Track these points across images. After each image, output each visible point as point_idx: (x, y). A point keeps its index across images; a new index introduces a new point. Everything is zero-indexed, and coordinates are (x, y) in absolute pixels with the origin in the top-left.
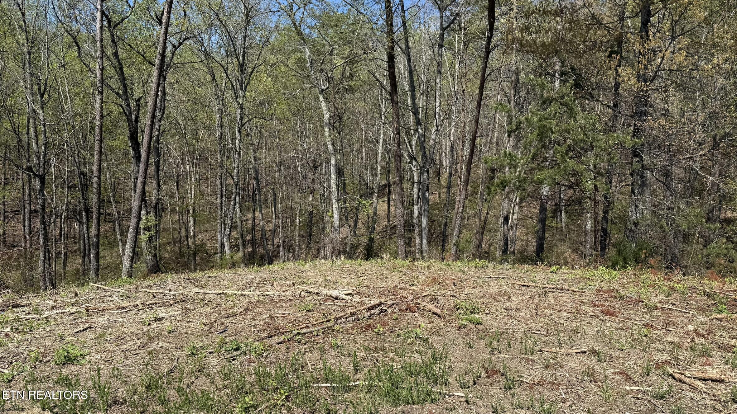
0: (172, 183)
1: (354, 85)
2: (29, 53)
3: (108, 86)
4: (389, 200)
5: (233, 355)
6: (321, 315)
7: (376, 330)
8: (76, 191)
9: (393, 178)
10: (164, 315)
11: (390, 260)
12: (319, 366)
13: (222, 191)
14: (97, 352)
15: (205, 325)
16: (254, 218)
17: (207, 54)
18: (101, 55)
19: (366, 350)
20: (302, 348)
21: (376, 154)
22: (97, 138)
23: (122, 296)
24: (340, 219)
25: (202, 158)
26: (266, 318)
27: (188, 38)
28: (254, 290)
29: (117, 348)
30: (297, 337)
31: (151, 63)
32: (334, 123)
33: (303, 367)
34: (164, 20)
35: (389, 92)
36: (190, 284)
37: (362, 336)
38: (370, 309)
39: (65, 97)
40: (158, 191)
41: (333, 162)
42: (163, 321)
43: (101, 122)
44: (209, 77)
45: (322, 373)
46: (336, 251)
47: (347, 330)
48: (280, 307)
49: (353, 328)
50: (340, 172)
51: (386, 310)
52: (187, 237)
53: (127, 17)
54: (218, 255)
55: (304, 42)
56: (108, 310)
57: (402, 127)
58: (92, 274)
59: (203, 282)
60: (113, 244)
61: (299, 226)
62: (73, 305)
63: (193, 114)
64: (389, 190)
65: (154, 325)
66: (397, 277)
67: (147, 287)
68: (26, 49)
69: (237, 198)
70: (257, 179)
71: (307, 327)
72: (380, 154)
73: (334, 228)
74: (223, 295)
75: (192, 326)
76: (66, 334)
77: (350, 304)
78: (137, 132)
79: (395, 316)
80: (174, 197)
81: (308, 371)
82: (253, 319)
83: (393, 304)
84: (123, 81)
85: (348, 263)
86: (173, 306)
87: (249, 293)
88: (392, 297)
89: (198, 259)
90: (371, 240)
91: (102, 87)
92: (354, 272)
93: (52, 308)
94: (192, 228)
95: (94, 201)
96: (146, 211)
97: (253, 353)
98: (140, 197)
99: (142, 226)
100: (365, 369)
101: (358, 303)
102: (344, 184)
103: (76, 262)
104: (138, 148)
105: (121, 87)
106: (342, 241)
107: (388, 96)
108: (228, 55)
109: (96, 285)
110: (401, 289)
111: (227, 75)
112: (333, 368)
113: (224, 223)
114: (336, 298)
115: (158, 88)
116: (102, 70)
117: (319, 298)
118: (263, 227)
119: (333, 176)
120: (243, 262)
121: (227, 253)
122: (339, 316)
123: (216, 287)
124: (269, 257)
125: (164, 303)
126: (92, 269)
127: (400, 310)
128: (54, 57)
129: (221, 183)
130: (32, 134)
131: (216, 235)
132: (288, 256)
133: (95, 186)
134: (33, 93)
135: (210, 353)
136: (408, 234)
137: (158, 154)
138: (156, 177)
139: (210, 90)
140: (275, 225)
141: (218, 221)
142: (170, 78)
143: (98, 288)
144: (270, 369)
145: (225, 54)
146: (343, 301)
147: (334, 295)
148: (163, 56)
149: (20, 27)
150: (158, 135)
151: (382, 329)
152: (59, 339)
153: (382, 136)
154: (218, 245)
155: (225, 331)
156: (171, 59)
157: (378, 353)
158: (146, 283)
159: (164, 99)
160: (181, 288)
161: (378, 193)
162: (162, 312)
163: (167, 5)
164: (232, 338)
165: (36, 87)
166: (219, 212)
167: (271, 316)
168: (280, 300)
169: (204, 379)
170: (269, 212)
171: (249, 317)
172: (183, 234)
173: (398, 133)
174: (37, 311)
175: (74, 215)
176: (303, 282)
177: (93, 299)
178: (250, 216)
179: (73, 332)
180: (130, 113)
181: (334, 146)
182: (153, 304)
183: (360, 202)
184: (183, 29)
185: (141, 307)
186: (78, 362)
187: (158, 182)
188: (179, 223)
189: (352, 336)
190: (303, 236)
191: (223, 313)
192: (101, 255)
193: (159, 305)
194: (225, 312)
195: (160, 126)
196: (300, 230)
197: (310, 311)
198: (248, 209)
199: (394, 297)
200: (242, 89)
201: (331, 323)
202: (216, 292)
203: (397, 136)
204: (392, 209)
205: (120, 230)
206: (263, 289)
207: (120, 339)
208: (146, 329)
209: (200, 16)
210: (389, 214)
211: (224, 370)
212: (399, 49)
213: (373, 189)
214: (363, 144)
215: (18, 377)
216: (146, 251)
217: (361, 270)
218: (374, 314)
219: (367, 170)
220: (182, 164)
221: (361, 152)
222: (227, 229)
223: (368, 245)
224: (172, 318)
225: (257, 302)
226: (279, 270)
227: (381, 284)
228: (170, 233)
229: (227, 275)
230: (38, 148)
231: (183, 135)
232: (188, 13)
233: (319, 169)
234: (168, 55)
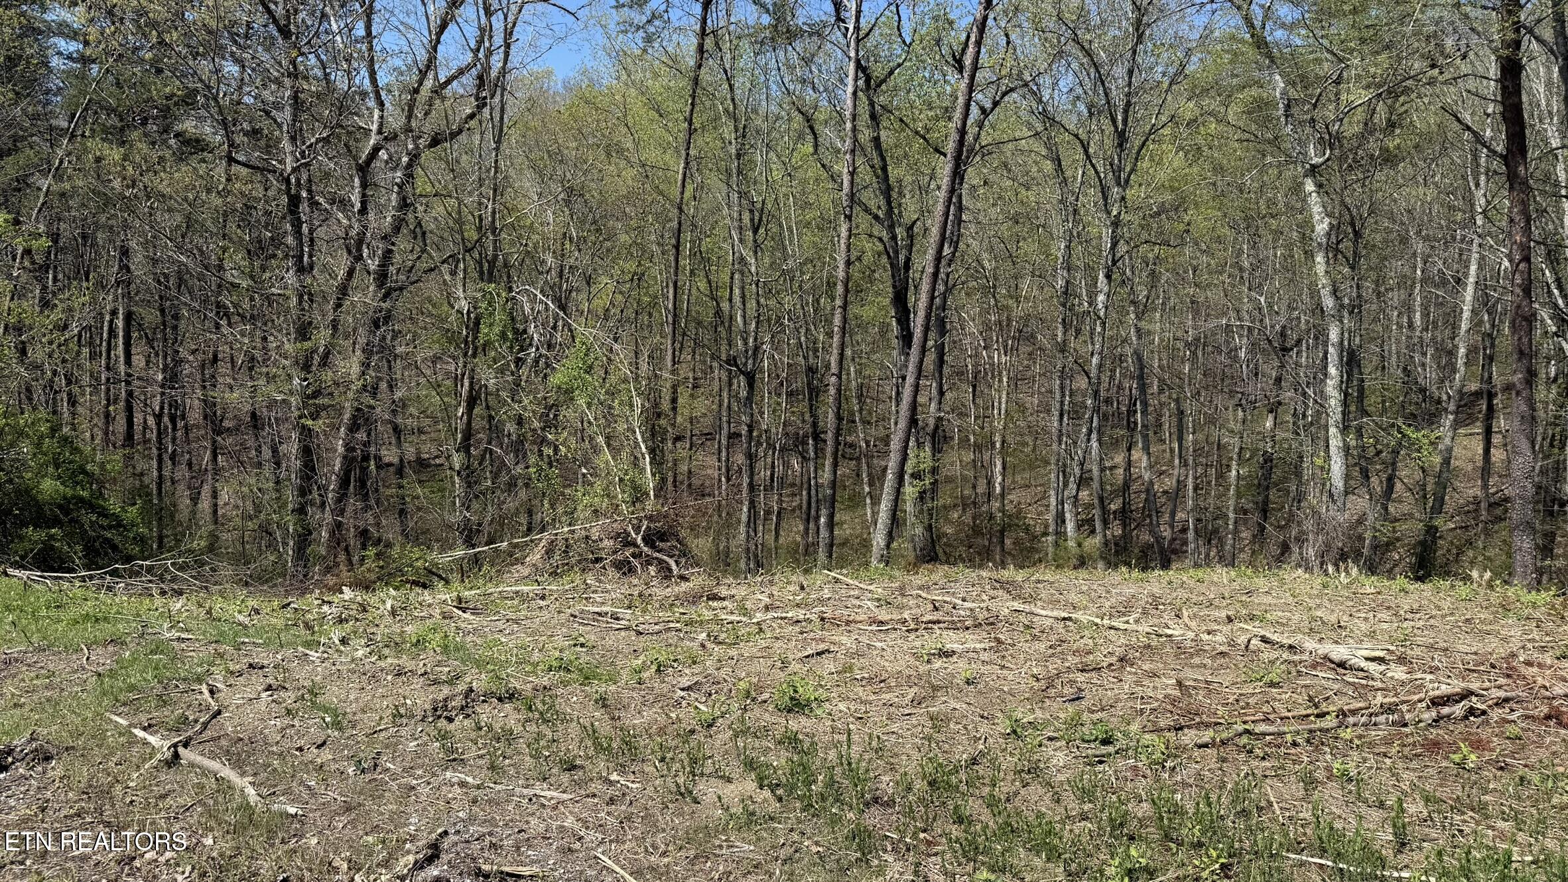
0: (964, 386)
1: (1398, 147)
2: (739, 156)
3: (860, 203)
4: (1488, 433)
5: (1098, 753)
6: (1302, 699)
7: (1457, 757)
8: (798, 401)
9: (1503, 374)
10: (956, 647)
11: (1490, 586)
12: (1301, 815)
13: (1062, 403)
14: (843, 698)
15: (1038, 680)
16: (1129, 464)
17: (1049, 119)
18: (851, 147)
19: (1427, 800)
20: (1257, 767)
21: (1456, 312)
22: (838, 302)
23: (879, 600)
24: (1347, 477)
25: (1025, 336)
26: (1167, 686)
27: (1012, 90)
28: (1137, 621)
29: (874, 697)
30: (1244, 740)
31: (937, 150)
32: (1338, 243)
33: (1260, 809)
34: (968, 61)
35: (1501, 156)
36: (1001, 592)
37: (1414, 764)
38: (1436, 702)
39: (790, 229)
40: (940, 403)
41: (1334, 335)
42: (955, 658)
43: (847, 273)
44: (1048, 166)
45: (1308, 831)
46: (1334, 553)
47: (1371, 745)
48: (1198, 666)
49: (1388, 742)
50: (1351, 361)
51: (1484, 713)
52: (989, 495)
53: (899, 65)
54: (1049, 538)
55: (1272, 61)
56: (856, 622)
57: (1538, 243)
58: (822, 555)
59: (1028, 589)
60: (855, 502)
61: (1237, 486)
62: (798, 605)
63: (1012, 247)
64: (1490, 408)
65: (938, 664)
66: (1516, 632)
67: (920, 588)
68: (734, 151)
69: (1095, 419)
70: (1141, 377)
71: (1266, 720)
72: (1466, 315)
73: (1331, 495)
74: (1070, 623)
75: (1010, 677)
76: (791, 657)
77: (1379, 684)
78: (906, 289)
79: (1512, 730)
80: (966, 415)
81: (1274, 820)
82: (1138, 683)
83: (1507, 700)
84: (887, 191)
85: (1370, 585)
86: (970, 631)
87: (1126, 626)
88: (1502, 681)
89: (1008, 542)
90: (1431, 530)
91: (851, 208)
92: (1388, 608)
93: (767, 608)
94: (999, 479)
95: (829, 419)
96: (917, 440)
97: (1143, 757)
98: (908, 414)
99: (909, 468)
100: (1425, 844)
101: (1403, 684)
102: (1361, 390)
103: (793, 531)
104: (908, 319)
105: (883, 203)
106: (1350, 528)
107: (1496, 164)
108: (1091, 114)
109: (833, 574)
110: (1529, 663)
111: (1088, 157)
112: (1338, 825)
113: (1064, 472)
114: (1342, 665)
115: (950, 199)
116: (852, 174)
117: (1297, 658)
118: (1151, 483)
119: (1332, 370)
120: (1103, 558)
121: (1069, 534)
122: (1351, 707)
123: (1054, 603)
124: (1162, 551)
125: (953, 622)
126: (821, 544)
127: (1527, 717)
128: (775, 159)
129: (1062, 388)
130: (737, 298)
131: (1045, 496)
132: (1207, 555)
133: (832, 391)
134: (741, 228)
135: (1050, 739)
136: (1543, 522)
137: (943, 332)
138: (937, 375)
139: (1050, 194)
140: (1178, 481)
141: (1053, 467)
142: (972, 176)
143: (837, 581)
144: (1185, 799)
145: (1085, 111)
146: (1361, 674)
147: (1335, 656)
148: (962, 132)
149: (726, 110)
150: (944, 294)
151: (1473, 757)
152: (779, 664)
153: (1473, 268)
154: (1050, 517)
155: (1078, 699)
156: (977, 138)
157: (1463, 813)
158: (919, 579)
159: (959, 221)
160: (985, 597)
161: (1456, 413)
162: (951, 640)
163: (975, 29)
164: (1096, 716)
165: (746, 217)
166: (1055, 446)
167: (1180, 684)
168: (1200, 651)
169: (1041, 791)
170: (1164, 451)
171: (1129, 679)
172: (981, 489)
173: (1527, 259)
174: (744, 611)
175: (796, 444)
176: (1252, 618)
177: (829, 599)
178: (1119, 459)
179: (800, 655)
180: (896, 252)
181: (1337, 298)
182: (934, 623)
183: (1404, 436)
184: (1003, 73)
185: (912, 626)
186: (811, 710)
187: (941, 386)
188: (975, 467)
189: (1388, 761)
190: (1245, 512)
191: (1072, 660)
192: (837, 518)
193: (946, 625)
194: (1077, 660)
195: (948, 275)
196: (1239, 495)
197: (1272, 685)
198: (1116, 443)
199: (1510, 681)
200: (1119, 184)
201: (1330, 722)
202: (1055, 613)
203: (1522, 266)
204: (1497, 455)
205: (869, 475)
206: (1156, 621)
207: (877, 681)
208: (923, 668)
209: (1036, 40)
210: (1486, 469)
211: (1081, 780)
212: (1534, 45)
213: (1439, 402)
214: (1417, 291)
215: (720, 720)
216: (913, 519)
217: (1406, 604)
218: (1448, 716)
219: (1424, 354)
220: (985, 348)
221: (1410, 310)
222: (1071, 485)
223: (1422, 543)
224: (971, 655)
225: (1145, 647)
226: (1192, 583)
227: (1466, 645)
228: (957, 487)
229: (1075, 583)
230: (745, 323)
231: (990, 291)
232: (1013, 37)
233: (1294, 353)
234: (972, 131)
